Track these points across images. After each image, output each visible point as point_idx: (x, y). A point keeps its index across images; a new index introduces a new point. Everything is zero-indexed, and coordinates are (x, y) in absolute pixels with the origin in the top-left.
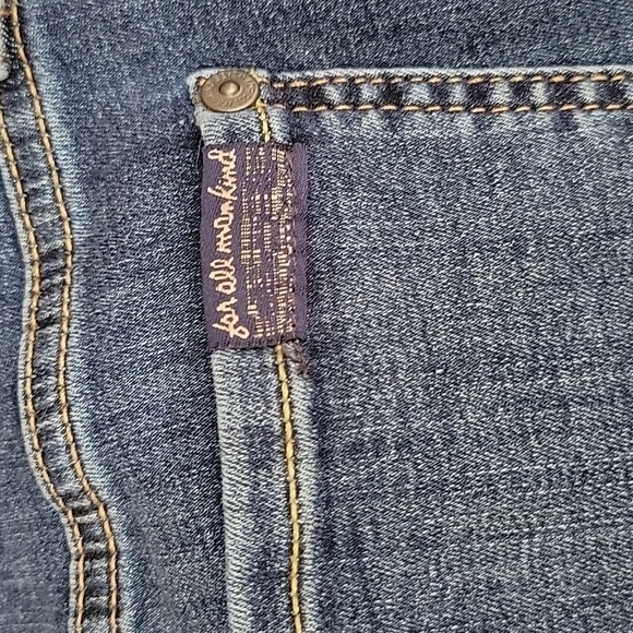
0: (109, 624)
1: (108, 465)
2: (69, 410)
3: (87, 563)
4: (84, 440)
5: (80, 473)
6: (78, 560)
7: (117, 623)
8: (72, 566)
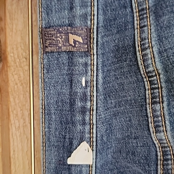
0: (160, 106)
1: (162, 63)
2: (152, 48)
3: (152, 91)
4: (156, 56)
5: (154, 65)
6: (149, 90)
7: (162, 105)
8: (147, 92)
